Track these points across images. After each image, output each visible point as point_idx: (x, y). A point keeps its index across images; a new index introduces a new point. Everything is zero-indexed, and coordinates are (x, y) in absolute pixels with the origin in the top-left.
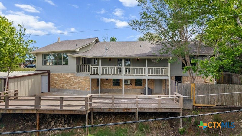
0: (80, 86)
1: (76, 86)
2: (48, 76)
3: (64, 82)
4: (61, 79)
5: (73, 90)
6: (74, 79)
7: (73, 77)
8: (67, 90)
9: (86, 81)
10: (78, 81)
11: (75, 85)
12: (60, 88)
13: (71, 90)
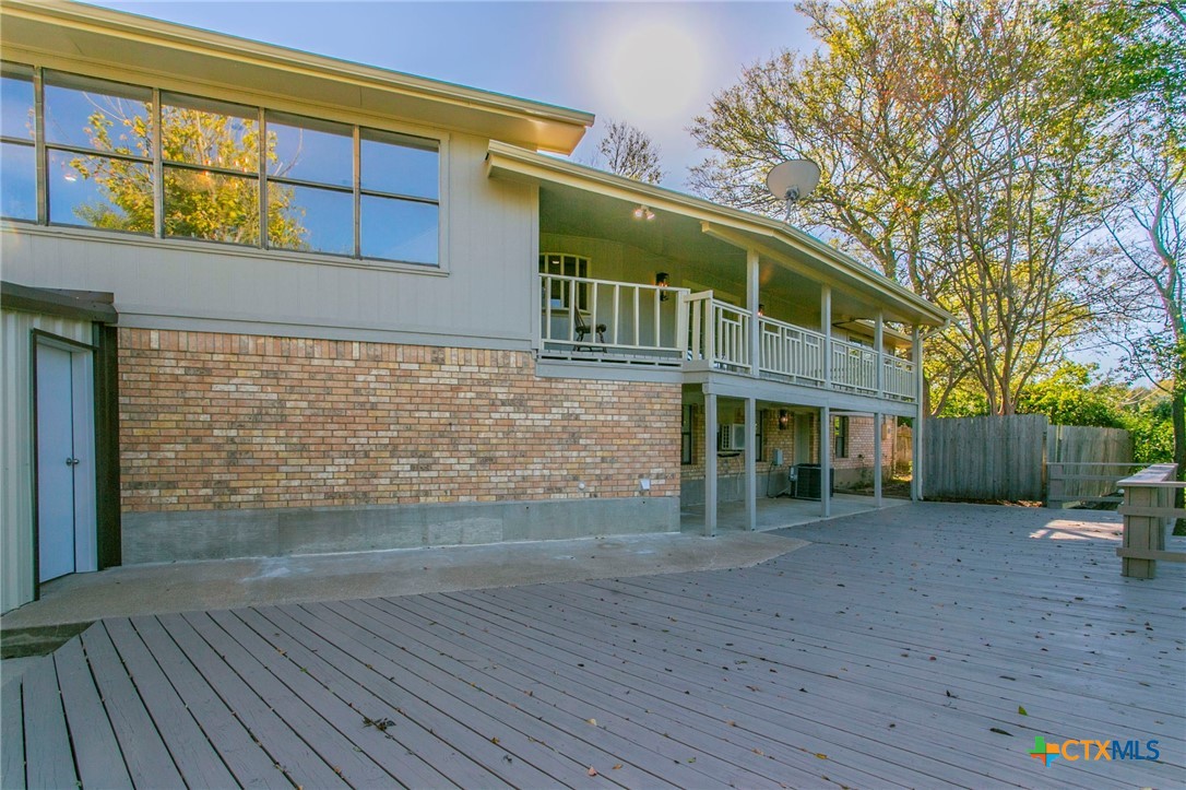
0: (583, 466)
1: (536, 470)
2: (87, 359)
3: (385, 437)
4: (338, 397)
5: (498, 510)
6: (519, 403)
7: (502, 380)
8: (424, 510)
9: (641, 423)
10: (567, 417)
11: (520, 456)
12: (321, 503)
13: (476, 510)
